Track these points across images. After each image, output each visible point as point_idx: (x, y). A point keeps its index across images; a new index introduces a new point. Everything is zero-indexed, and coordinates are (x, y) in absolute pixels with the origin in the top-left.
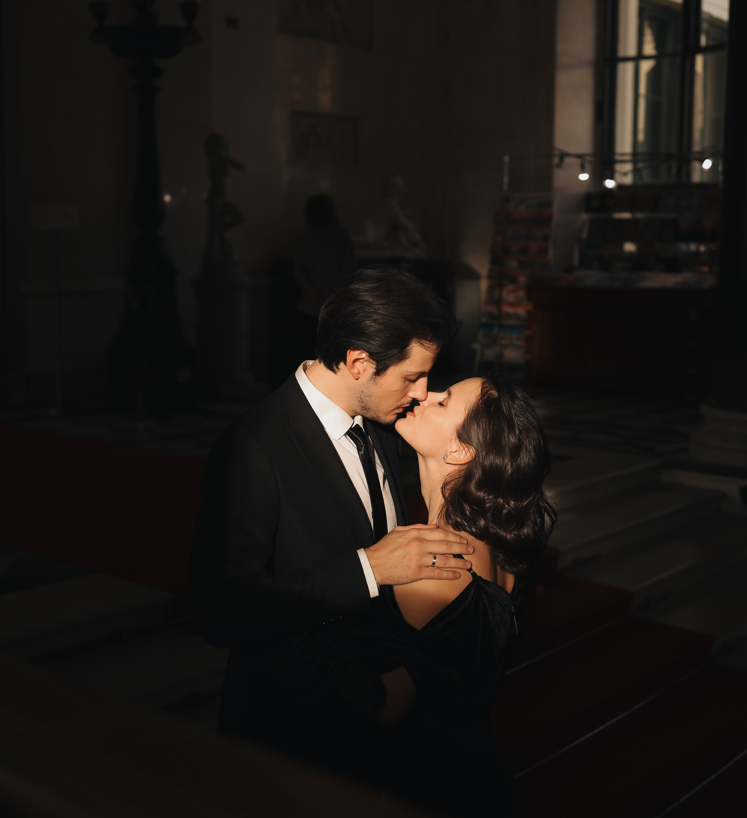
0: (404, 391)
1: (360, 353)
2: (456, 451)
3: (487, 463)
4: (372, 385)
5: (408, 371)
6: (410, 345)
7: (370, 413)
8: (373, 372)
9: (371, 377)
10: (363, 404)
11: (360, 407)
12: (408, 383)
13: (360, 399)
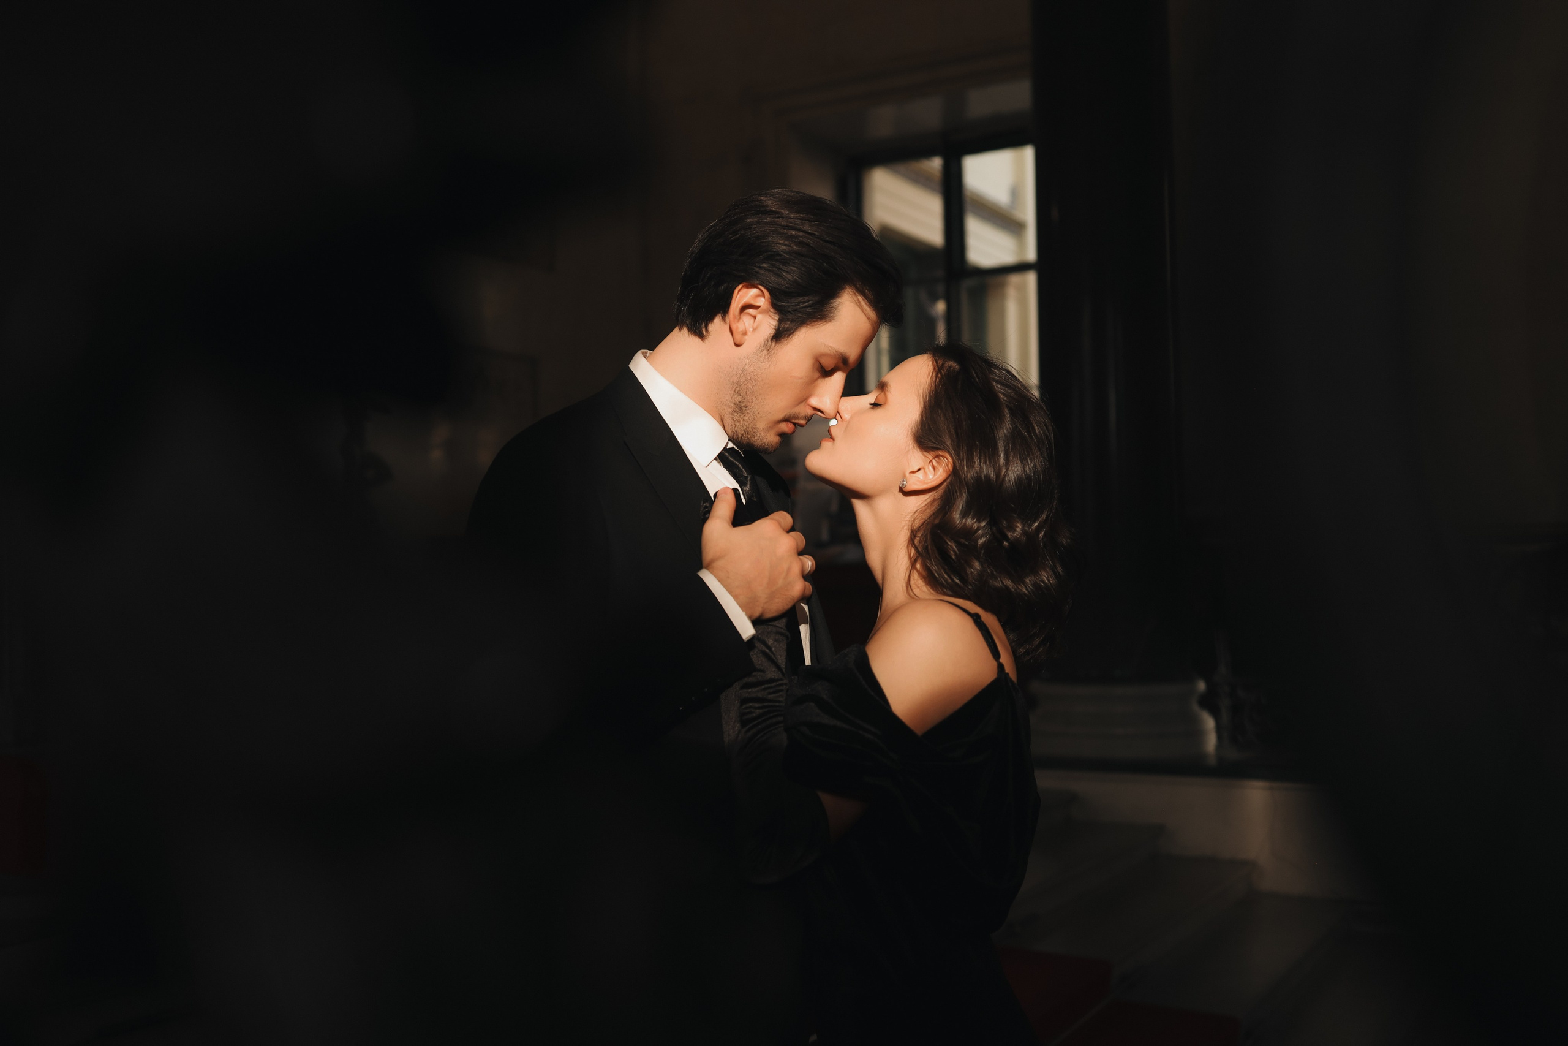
0: (808, 388)
1: (758, 296)
2: (919, 470)
3: (970, 475)
4: (762, 359)
5: (825, 345)
6: (839, 297)
7: (746, 418)
8: (770, 334)
9: (764, 344)
10: (738, 399)
11: (732, 405)
12: (817, 374)
13: (737, 388)
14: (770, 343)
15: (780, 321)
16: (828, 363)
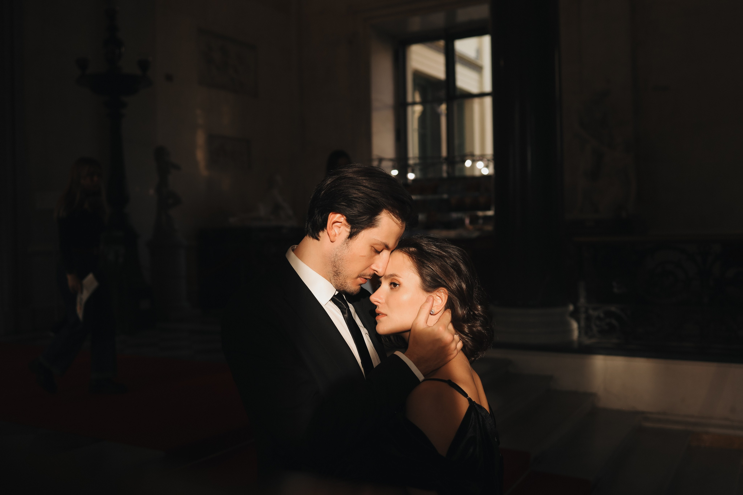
0: (370, 260)
1: (340, 217)
4: (344, 249)
5: (375, 239)
6: (379, 215)
7: (340, 278)
8: (347, 235)
9: (345, 241)
10: (336, 269)
11: (333, 272)
12: (373, 253)
13: (334, 264)
14: (347, 240)
15: (351, 228)
16: (378, 247)
